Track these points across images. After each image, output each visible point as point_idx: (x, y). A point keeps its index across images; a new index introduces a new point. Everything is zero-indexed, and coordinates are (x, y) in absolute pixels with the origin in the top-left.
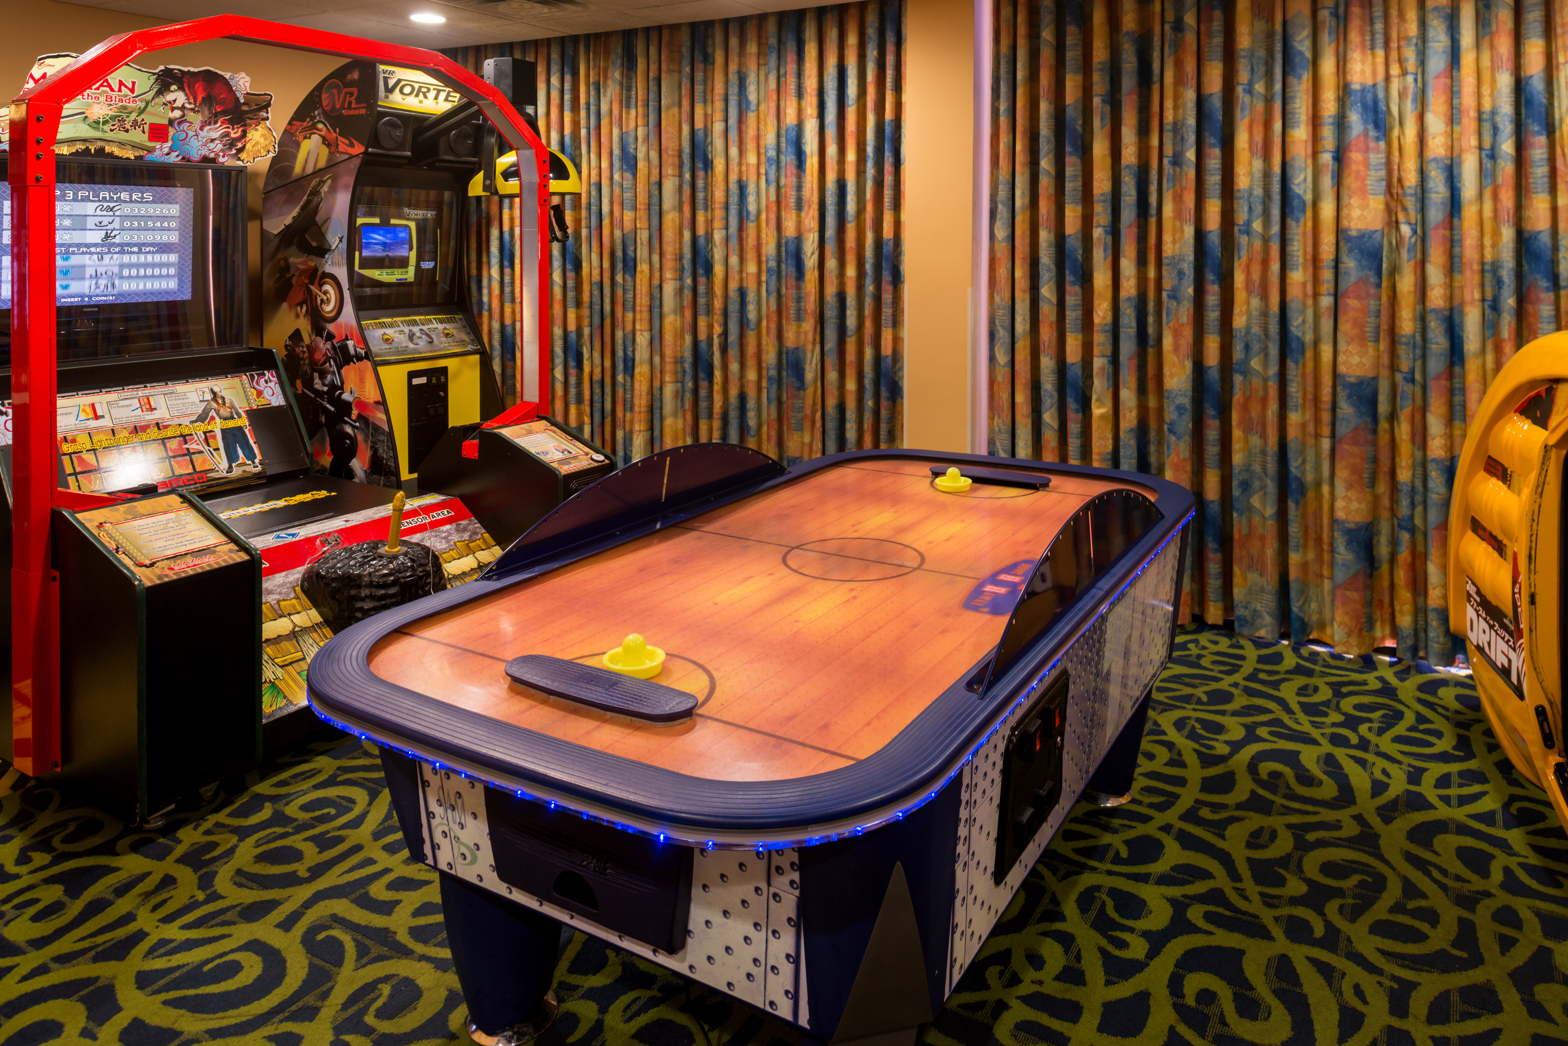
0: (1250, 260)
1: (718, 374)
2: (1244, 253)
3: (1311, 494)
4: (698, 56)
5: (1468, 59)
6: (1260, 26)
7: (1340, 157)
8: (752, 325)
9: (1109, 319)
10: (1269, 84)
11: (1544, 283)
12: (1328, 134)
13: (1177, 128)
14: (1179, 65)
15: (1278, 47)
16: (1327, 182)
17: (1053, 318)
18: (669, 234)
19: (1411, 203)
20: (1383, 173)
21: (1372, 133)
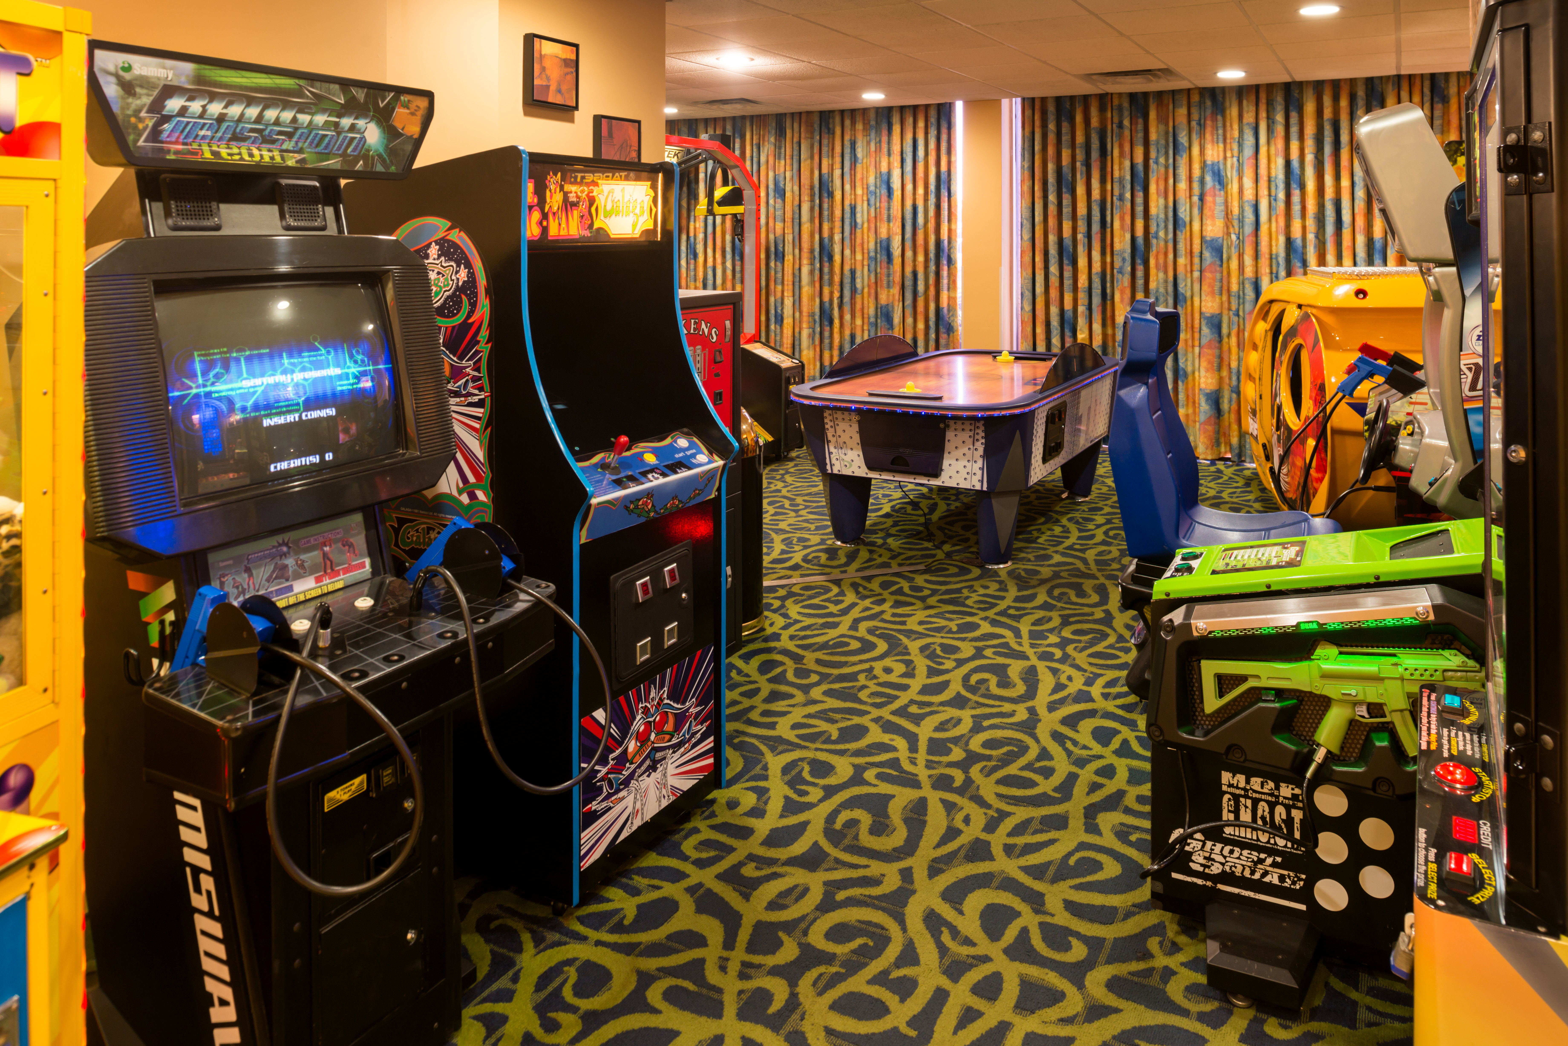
0: (1158, 253)
1: (837, 322)
2: (1154, 248)
3: (1190, 378)
4: (824, 130)
5: (1263, 150)
6: (1162, 127)
7: (1202, 199)
8: (859, 291)
9: (1086, 285)
10: (1167, 159)
11: (1299, 264)
12: (1196, 186)
13: (1121, 180)
14: (1121, 146)
15: (1171, 140)
16: (1196, 211)
17: (1057, 284)
18: (805, 237)
19: (1236, 223)
20: (1223, 208)
21: (1218, 187)
